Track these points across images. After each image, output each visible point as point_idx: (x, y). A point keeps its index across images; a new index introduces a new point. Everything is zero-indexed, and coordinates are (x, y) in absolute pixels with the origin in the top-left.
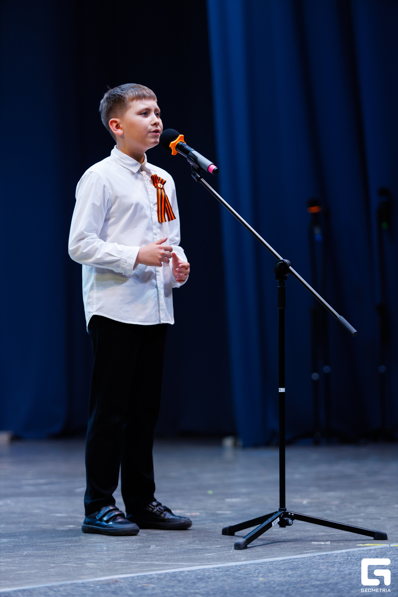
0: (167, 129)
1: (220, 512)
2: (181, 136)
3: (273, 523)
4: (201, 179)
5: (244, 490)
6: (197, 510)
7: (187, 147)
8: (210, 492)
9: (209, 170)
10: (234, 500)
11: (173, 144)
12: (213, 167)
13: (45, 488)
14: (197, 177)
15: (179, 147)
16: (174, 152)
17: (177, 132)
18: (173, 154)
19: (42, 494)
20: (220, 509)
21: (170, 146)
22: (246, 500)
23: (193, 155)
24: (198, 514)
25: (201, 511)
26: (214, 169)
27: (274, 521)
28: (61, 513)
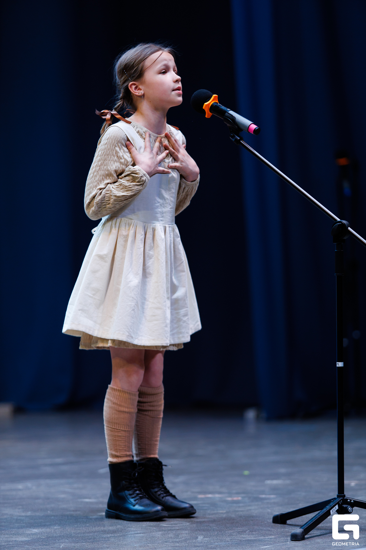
0: (199, 90)
1: (263, 496)
2: (215, 96)
3: (331, 511)
4: (241, 141)
5: (283, 470)
6: (238, 493)
7: (223, 107)
8: (246, 473)
9: (249, 130)
10: (275, 482)
11: (206, 105)
12: (254, 127)
13: (65, 468)
14: (236, 139)
15: (213, 108)
16: (208, 115)
17: (209, 92)
18: (207, 117)
19: (62, 475)
20: (263, 492)
21: (204, 107)
22: (288, 482)
23: (230, 115)
24: (240, 498)
25: (243, 495)
26: (255, 129)
27: (333, 509)
28: (90, 498)
